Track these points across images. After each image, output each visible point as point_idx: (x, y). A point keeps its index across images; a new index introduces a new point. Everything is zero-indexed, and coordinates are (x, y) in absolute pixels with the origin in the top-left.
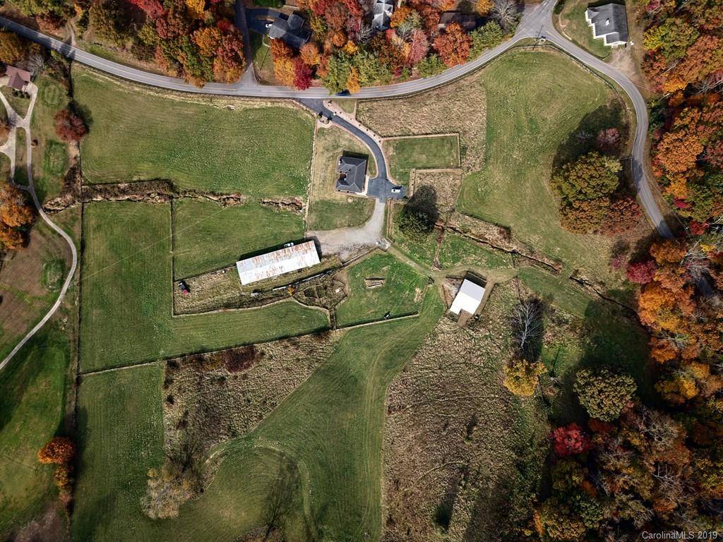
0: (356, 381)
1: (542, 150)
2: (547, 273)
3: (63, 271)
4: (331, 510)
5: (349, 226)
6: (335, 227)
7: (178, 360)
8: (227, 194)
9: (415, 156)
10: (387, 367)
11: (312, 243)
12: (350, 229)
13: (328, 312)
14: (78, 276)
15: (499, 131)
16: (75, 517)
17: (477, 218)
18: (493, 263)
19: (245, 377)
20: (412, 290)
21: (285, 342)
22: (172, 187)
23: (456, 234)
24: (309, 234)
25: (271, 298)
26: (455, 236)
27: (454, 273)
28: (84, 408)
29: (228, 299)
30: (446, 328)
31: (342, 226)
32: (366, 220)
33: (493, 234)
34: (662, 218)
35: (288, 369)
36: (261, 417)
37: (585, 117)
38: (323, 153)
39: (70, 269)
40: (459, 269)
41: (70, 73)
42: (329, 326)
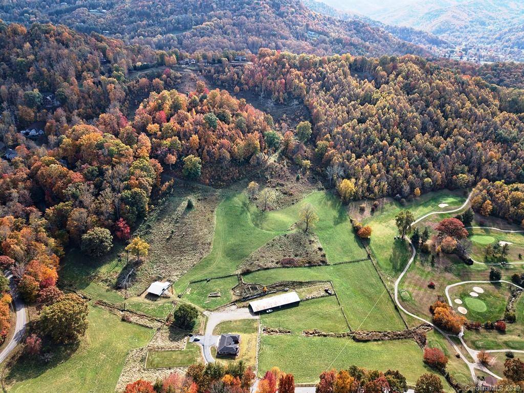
0: (227, 255)
1: (82, 358)
2: (105, 301)
3: (401, 297)
4: (239, 214)
5: (231, 321)
6: (240, 321)
7: (321, 264)
8: (315, 336)
9: (180, 357)
10: (210, 260)
11: (255, 310)
12: (229, 320)
13: (243, 282)
14: (392, 296)
15: (112, 371)
16: (349, 220)
17: (142, 326)
18: (138, 305)
19: (285, 256)
20: (192, 293)
21: (266, 267)
22: (354, 338)
23: (159, 319)
24: (257, 317)
25: (277, 286)
26: (159, 317)
27: (164, 300)
28: (362, 248)
29: (302, 287)
30: (175, 277)
31: (236, 321)
32: (219, 324)
33: (133, 319)
34: (17, 312)
35: (263, 257)
36: (273, 240)
37: (38, 376)
38: (251, 358)
39: (398, 298)
40: (160, 302)
41: (455, 390)
42: (242, 277)
